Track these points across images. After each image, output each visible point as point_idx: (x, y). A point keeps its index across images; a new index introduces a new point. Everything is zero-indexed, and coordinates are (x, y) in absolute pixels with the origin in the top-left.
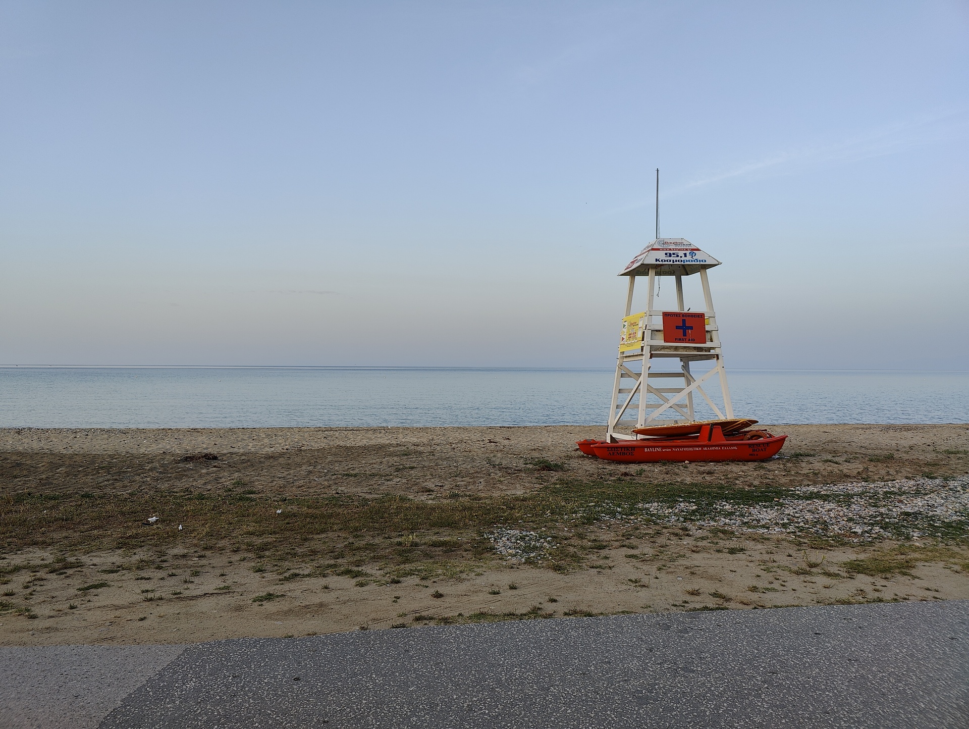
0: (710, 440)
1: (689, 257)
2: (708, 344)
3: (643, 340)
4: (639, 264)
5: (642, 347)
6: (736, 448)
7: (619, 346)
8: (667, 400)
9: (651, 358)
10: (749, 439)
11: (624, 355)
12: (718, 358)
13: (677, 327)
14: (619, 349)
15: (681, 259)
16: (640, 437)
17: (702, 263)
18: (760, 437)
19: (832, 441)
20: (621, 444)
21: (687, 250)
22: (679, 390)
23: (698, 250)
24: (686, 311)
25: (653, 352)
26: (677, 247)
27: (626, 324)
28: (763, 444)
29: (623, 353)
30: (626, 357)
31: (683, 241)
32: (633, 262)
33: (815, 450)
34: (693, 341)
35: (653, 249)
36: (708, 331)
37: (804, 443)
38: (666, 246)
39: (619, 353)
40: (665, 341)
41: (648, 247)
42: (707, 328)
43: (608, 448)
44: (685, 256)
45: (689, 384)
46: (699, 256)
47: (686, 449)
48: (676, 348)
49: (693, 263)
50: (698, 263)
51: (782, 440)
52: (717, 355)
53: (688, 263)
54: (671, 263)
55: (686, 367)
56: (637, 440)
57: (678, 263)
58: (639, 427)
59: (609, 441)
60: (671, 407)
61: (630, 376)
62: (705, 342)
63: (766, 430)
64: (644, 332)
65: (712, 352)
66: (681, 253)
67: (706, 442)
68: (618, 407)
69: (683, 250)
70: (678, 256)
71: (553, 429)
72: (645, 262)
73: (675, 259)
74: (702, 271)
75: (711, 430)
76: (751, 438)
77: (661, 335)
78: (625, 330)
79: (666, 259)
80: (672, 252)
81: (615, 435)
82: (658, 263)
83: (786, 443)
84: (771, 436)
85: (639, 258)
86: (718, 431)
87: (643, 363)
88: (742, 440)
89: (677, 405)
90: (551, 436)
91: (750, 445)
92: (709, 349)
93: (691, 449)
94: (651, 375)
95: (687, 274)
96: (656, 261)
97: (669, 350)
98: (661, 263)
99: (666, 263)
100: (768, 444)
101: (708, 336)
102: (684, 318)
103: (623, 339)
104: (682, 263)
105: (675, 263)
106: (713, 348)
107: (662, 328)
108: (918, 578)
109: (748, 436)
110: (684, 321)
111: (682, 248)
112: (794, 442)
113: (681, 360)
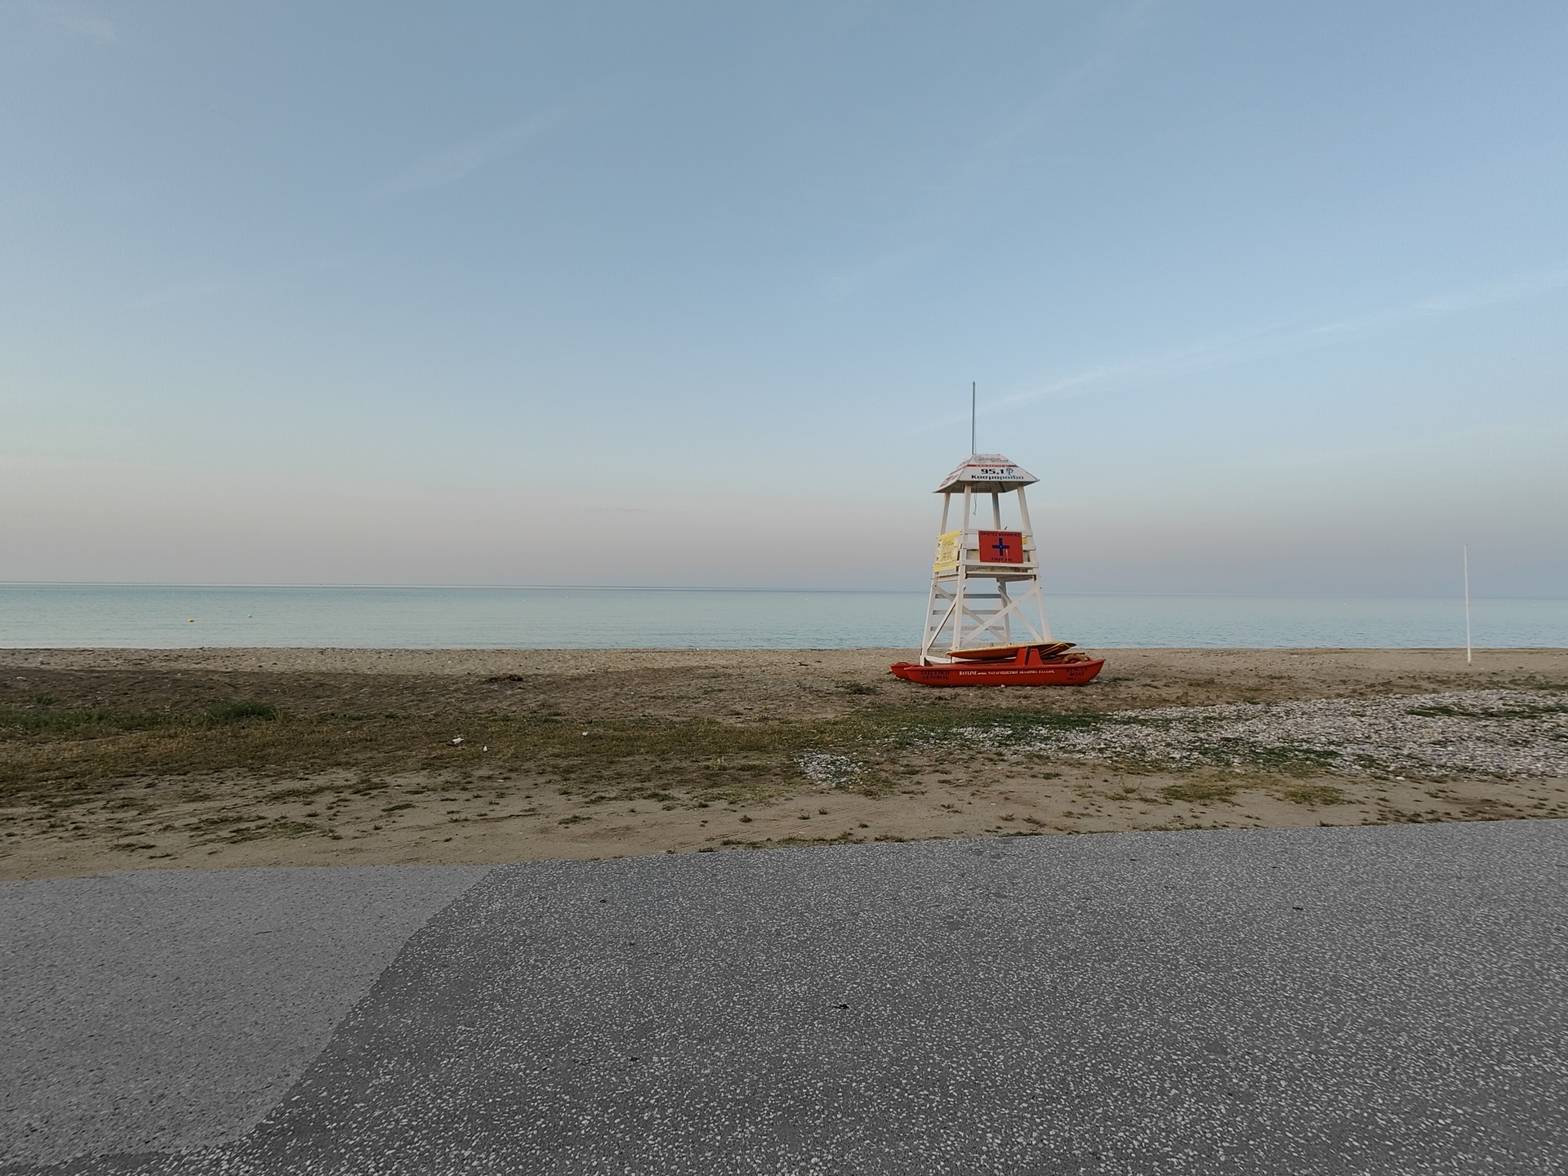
0: (1026, 663)
1: (1006, 474)
2: (1025, 564)
3: (958, 559)
4: (955, 481)
5: (957, 567)
6: (1053, 671)
7: (934, 566)
8: (982, 622)
9: (966, 578)
10: (1067, 663)
11: (939, 575)
12: (1035, 579)
13: (994, 547)
14: (934, 569)
15: (999, 475)
16: (955, 660)
17: (1019, 480)
18: (1079, 660)
19: (1151, 665)
20: (934, 667)
21: (1003, 466)
22: (995, 612)
23: (1015, 466)
24: (1002, 530)
25: (968, 572)
26: (994, 464)
27: (940, 543)
28: (1081, 667)
29: (938, 573)
30: (941, 577)
31: (1000, 457)
32: (948, 479)
33: (1134, 674)
34: (1010, 561)
35: (969, 466)
36: (1025, 551)
37: (1123, 667)
38: (982, 463)
39: (934, 573)
40: (982, 560)
41: (964, 463)
42: (1024, 547)
43: (922, 671)
44: (1002, 471)
45: (1005, 605)
46: (1016, 473)
47: (1002, 673)
48: (993, 568)
49: (1010, 480)
50: (1015, 480)
51: (1101, 663)
52: (1035, 576)
53: (1005, 480)
54: (988, 479)
55: (1003, 588)
56: (951, 663)
57: (994, 480)
58: (954, 650)
59: (922, 664)
60: (987, 629)
61: (944, 597)
62: (1022, 562)
63: (1084, 654)
64: (959, 552)
65: (1029, 572)
66: (998, 470)
67: (1023, 666)
68: (932, 629)
69: (1000, 466)
70: (994, 472)
71: (865, 652)
72: (961, 479)
73: (991, 476)
74: (1020, 488)
75: (1028, 653)
76: (1068, 662)
77: (978, 555)
78: (940, 549)
79: (982, 475)
80: (988, 468)
81: (930, 659)
82: (974, 479)
83: (1104, 667)
84: (1089, 659)
85: (955, 474)
86: (1035, 654)
87: (959, 584)
88: (1060, 663)
89: (994, 628)
90: (864, 659)
91: (1068, 668)
92: (1026, 570)
93: (1007, 673)
94: (966, 596)
95: (1004, 492)
96: (973, 477)
97: (985, 570)
98: (977, 480)
99: (982, 479)
100: (1086, 667)
101: (1025, 556)
102: (1001, 537)
103: (938, 558)
104: (999, 480)
105: (992, 480)
106: (1031, 568)
107: (978, 548)
108: (1239, 805)
109: (1066, 659)
110: (1001, 540)
111: (999, 464)
112: (1112, 666)
113: (998, 581)
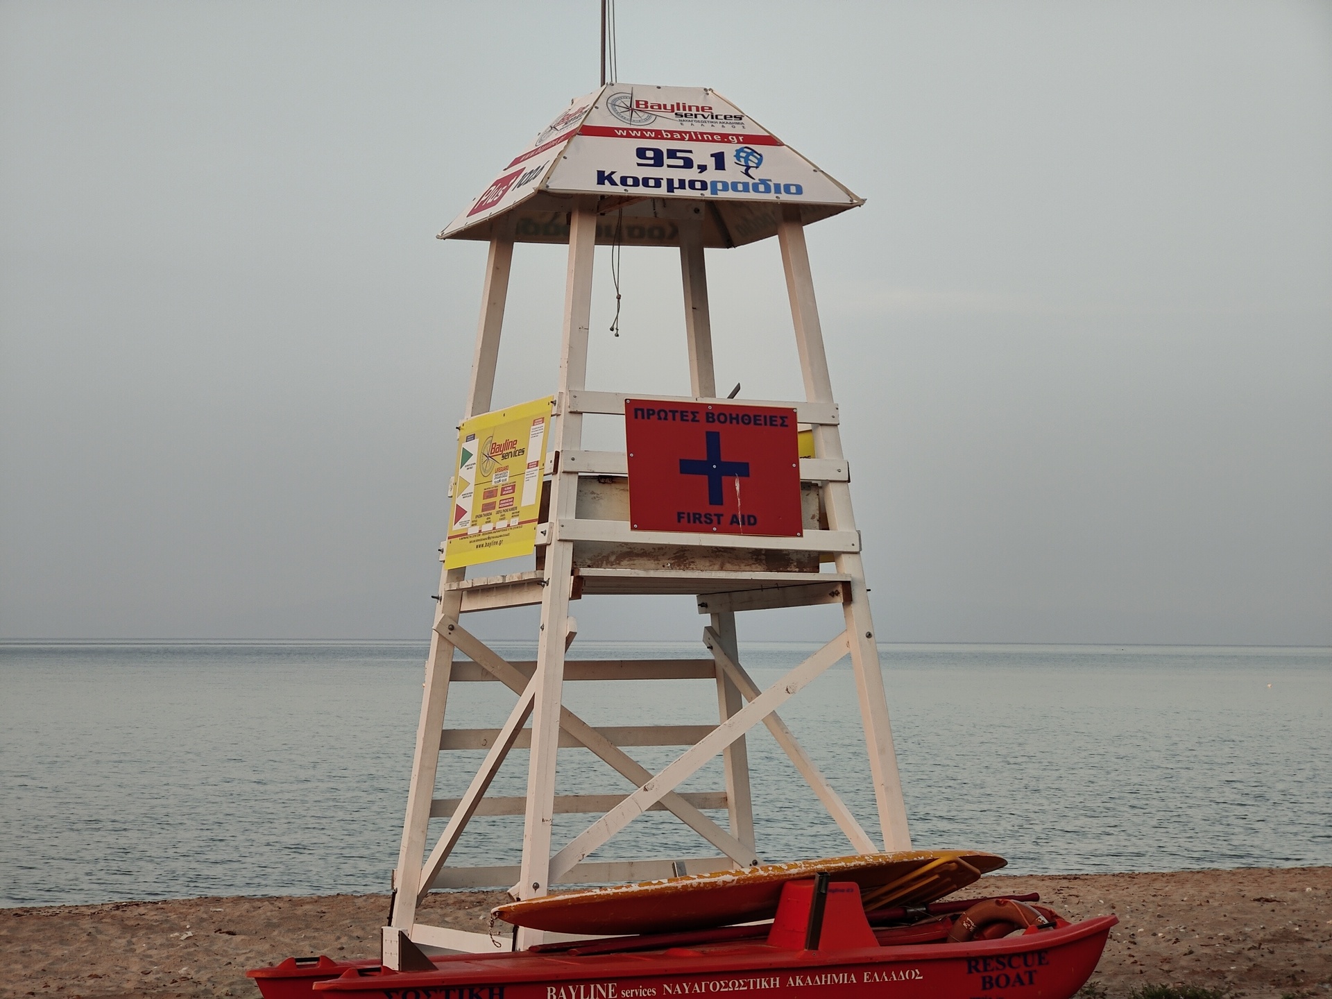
0: (813, 943)
1: (733, 172)
2: (811, 540)
3: (543, 517)
4: (527, 190)
5: (541, 551)
6: (916, 975)
7: (444, 545)
8: (640, 776)
9: (576, 594)
10: (970, 937)
11: (466, 584)
12: (848, 600)
13: (688, 467)
14: (442, 557)
15: (703, 176)
16: (529, 937)
17: (785, 197)
18: (1011, 924)
19: (1285, 936)
20: (445, 970)
21: (725, 138)
22: (693, 734)
23: (770, 141)
24: (721, 396)
25: (584, 572)
26: (687, 127)
27: (472, 447)
28: (1023, 954)
29: (459, 573)
30: (474, 591)
31: (711, 101)
33: (1221, 975)
34: (751, 526)
35: (587, 131)
36: (810, 486)
37: (1183, 947)
39: (444, 575)
40: (639, 522)
42: (808, 470)
44: (720, 161)
45: (732, 705)
46: (773, 167)
47: (719, 986)
48: (682, 556)
49: (752, 196)
50: (771, 197)
51: (1098, 935)
52: (847, 585)
53: (730, 195)
54: (662, 191)
55: (722, 635)
56: (515, 954)
57: (687, 193)
58: (524, 892)
59: (391, 960)
60: (659, 806)
61: (487, 676)
62: (795, 530)
63: (1035, 897)
64: (547, 486)
65: (827, 571)
66: (702, 153)
67: (800, 955)
68: (439, 809)
69: (711, 138)
70: (688, 164)
72: (557, 185)
73: (677, 175)
74: (787, 230)
75: (820, 900)
76: (977, 933)
77: (619, 500)
78: (469, 474)
79: (642, 173)
80: (664, 146)
82: (607, 188)
83: (1113, 951)
84: (1054, 920)
85: (529, 165)
86: (848, 902)
87: (545, 619)
88: (943, 940)
89: (689, 798)
91: (972, 961)
92: (812, 560)
93: (738, 985)
94: (577, 670)
95: (729, 243)
96: (602, 178)
97: (651, 564)
98: (619, 190)
99: (641, 190)
100: (1040, 953)
101: (809, 507)
102: (715, 427)
103: (460, 512)
104: (707, 194)
105: (678, 193)
106: (831, 556)
107: (621, 467)
109: (967, 922)
110: (713, 440)
111: (707, 128)
112: (1145, 942)
113: (703, 606)
